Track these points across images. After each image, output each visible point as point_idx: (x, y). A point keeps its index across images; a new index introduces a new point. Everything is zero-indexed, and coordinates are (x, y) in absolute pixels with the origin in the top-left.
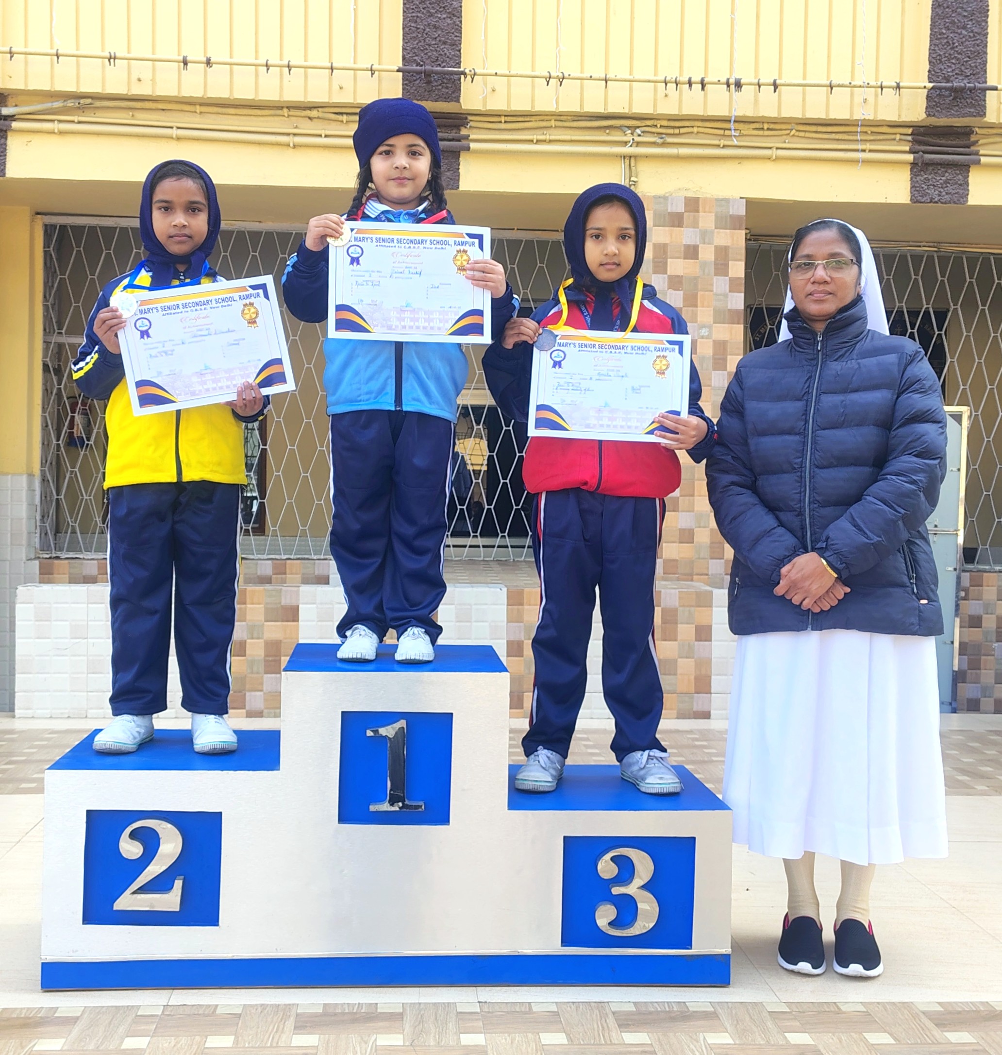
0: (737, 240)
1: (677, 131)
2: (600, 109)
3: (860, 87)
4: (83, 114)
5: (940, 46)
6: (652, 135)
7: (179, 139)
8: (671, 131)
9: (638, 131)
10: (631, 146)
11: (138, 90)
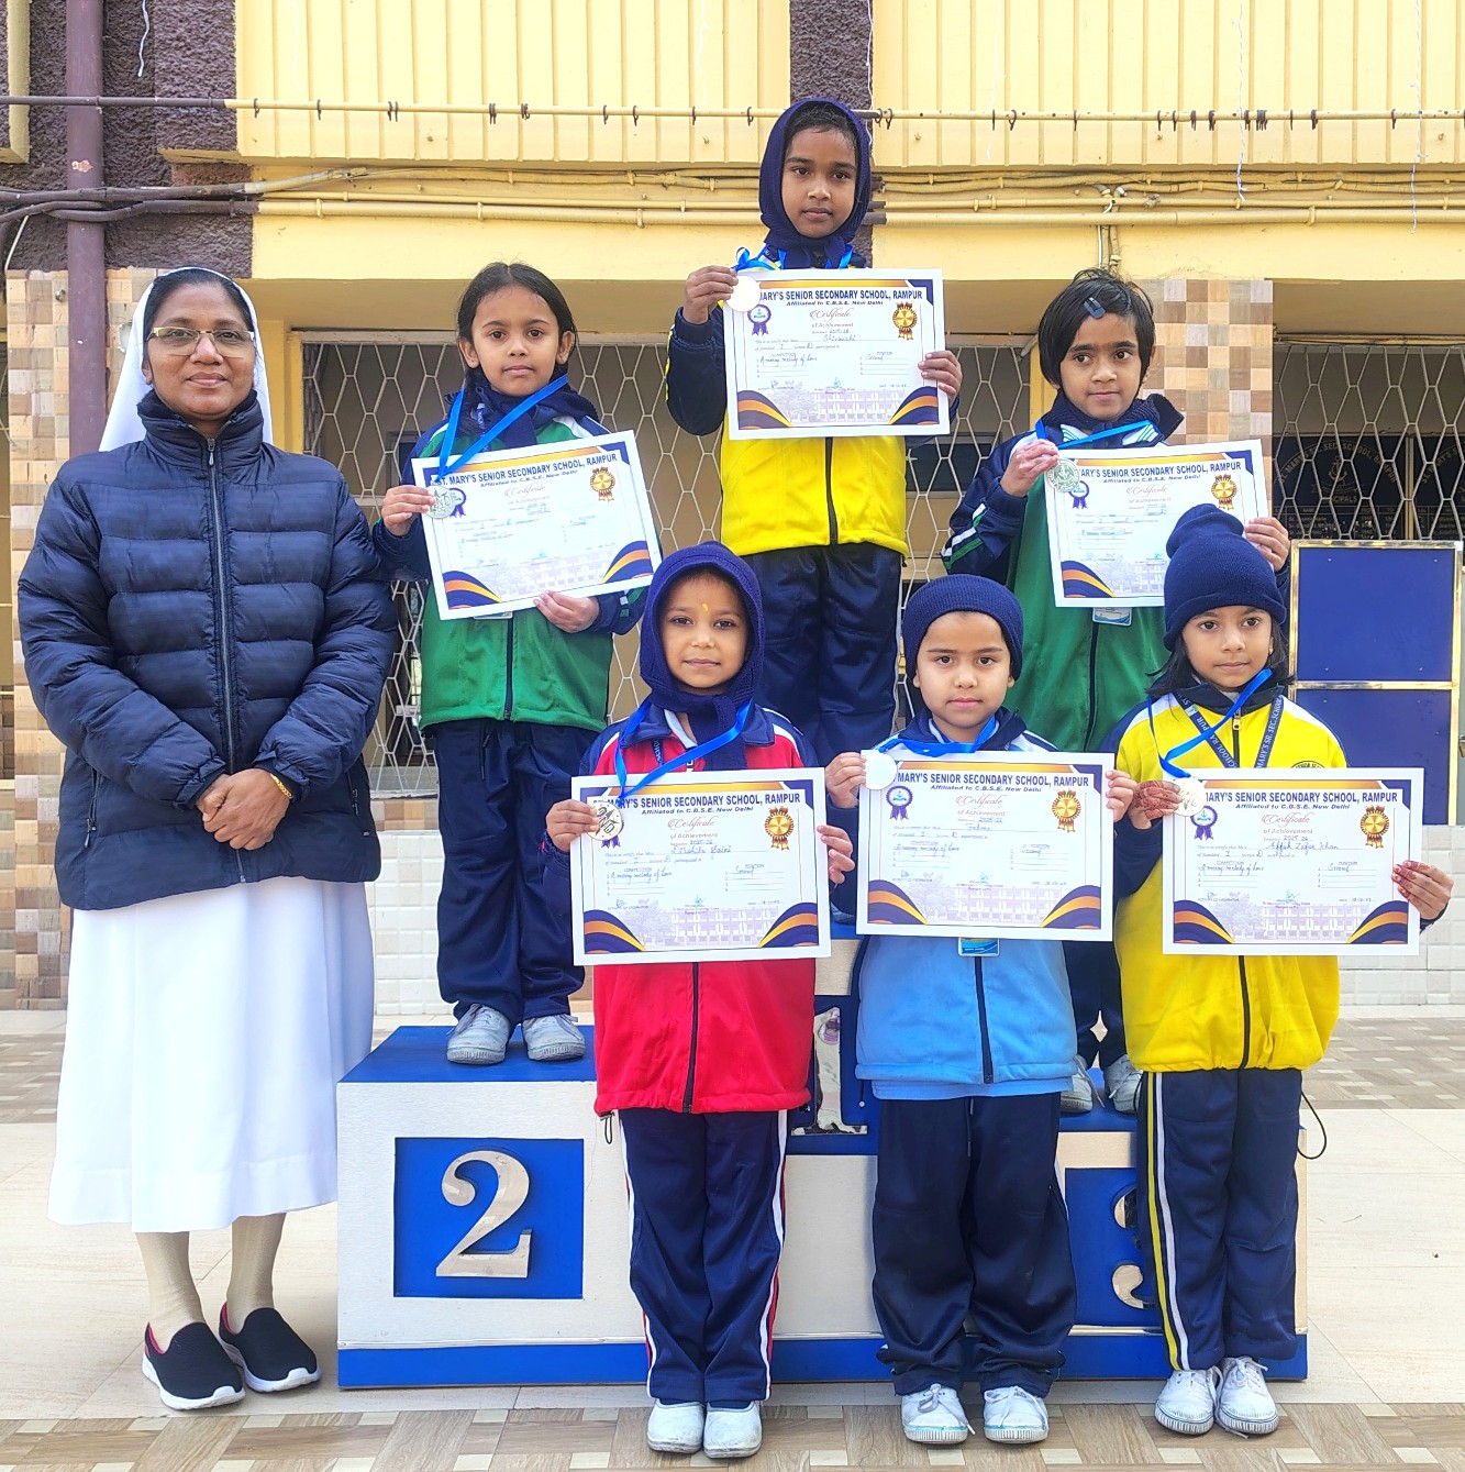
0: (1261, 338)
1: (1175, 188)
2: (1066, 160)
3: (1435, 117)
4: (353, 189)
6: (1140, 195)
7: (485, 219)
8: (1166, 188)
9: (1120, 190)
10: (1110, 211)
11: (428, 154)
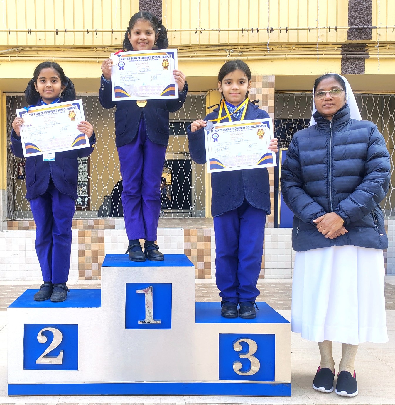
0: (271, 92)
2: (216, 43)
3: (321, 29)
4: (19, 53)
5: (353, 12)
6: (237, 52)
8: (245, 50)
9: (232, 51)
10: (229, 56)
11: (39, 43)
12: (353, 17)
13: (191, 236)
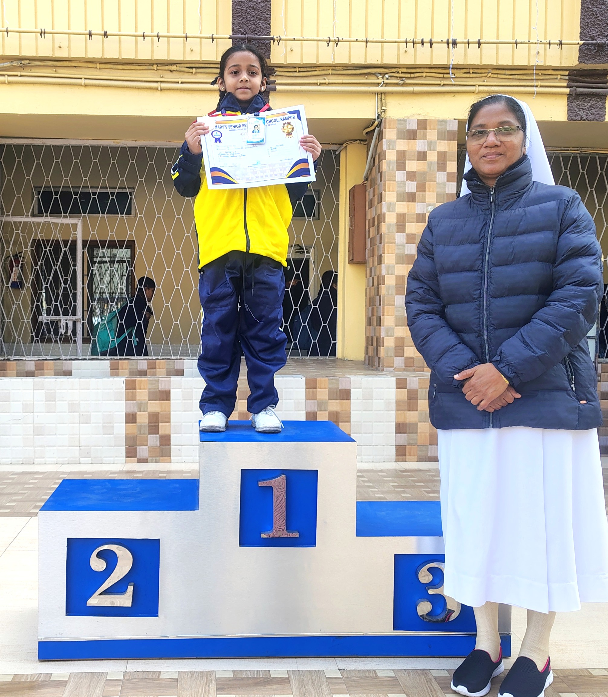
0: (452, 147)
1: (412, 75)
2: (362, 62)
3: (536, 43)
4: (23, 70)
5: (588, 17)
6: (396, 78)
8: (408, 76)
9: (387, 76)
10: (382, 86)
11: (59, 54)
12: (587, 25)
13: (318, 390)
